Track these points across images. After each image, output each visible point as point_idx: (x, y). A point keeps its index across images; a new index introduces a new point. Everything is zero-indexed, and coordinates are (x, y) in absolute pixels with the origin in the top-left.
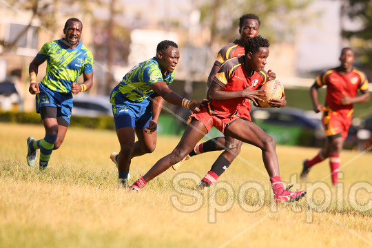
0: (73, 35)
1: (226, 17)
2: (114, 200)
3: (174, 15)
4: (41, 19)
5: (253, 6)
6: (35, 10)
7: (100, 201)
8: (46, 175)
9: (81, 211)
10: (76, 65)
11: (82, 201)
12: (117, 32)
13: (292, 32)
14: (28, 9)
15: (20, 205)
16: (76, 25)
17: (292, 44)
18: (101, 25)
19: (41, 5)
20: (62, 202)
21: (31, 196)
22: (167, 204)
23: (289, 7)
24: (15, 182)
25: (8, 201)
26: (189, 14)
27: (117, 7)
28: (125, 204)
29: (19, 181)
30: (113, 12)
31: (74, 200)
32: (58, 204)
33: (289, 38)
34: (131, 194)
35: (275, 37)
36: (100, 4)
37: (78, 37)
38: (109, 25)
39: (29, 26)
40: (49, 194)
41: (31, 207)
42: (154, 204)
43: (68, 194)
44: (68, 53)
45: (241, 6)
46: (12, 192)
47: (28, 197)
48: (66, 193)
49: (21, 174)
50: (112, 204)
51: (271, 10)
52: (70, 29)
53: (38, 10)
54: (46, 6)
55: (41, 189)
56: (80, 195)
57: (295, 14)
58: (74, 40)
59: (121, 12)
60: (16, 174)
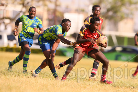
0: (32, 14)
1: (104, 8)
2: (56, 85)
3: (82, 7)
4: (26, 8)
5: (115, 3)
6: (23, 4)
7: (51, 85)
8: (28, 74)
9: (43, 89)
10: (34, 25)
11: (43, 85)
12: (58, 14)
13: (132, 14)
14: (20, 4)
15: (17, 87)
16: (34, 10)
17: (132, 19)
18: (52, 11)
19: (26, 2)
20: (35, 86)
21: (22, 83)
22: (79, 86)
23: (131, 3)
24: (15, 77)
25: (12, 85)
26: (88, 6)
27: (58, 3)
28: (61, 86)
29: (17, 77)
30: (56, 5)
31: (40, 85)
32: (33, 86)
33: (131, 16)
34: (64, 82)
35: (125, 16)
36: (51, 2)
37: (34, 14)
38: (55, 11)
39: (21, 12)
40: (29, 82)
41: (21, 87)
42: (73, 86)
43: (37, 82)
44: (31, 21)
45: (110, 3)
46: (14, 81)
47: (20, 83)
48: (36, 82)
49: (17, 74)
50: (55, 86)
51: (123, 4)
52: (31, 11)
53: (25, 5)
54: (28, 3)
55: (26, 80)
56: (42, 83)
57: (133, 6)
58: (33, 16)
59: (59, 6)
60: (15, 73)
